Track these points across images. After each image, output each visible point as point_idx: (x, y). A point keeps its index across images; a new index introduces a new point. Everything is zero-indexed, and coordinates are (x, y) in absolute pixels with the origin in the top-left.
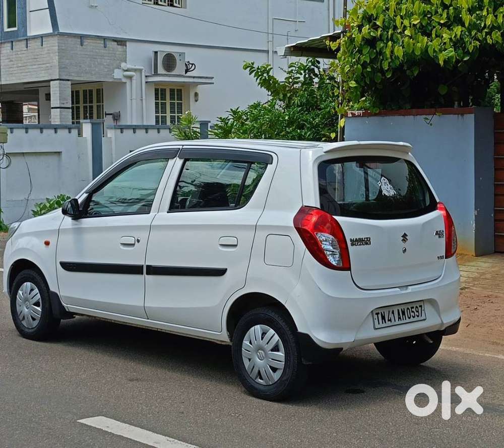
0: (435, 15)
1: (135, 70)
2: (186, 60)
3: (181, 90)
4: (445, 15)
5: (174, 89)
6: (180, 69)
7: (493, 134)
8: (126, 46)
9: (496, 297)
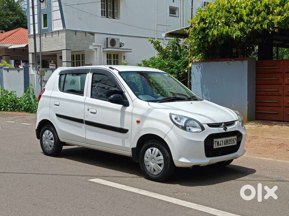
0: (231, 17)
1: (98, 46)
2: (120, 42)
3: (118, 55)
4: (235, 18)
5: (115, 54)
6: (117, 45)
7: (255, 69)
8: (94, 35)
9: (257, 137)
